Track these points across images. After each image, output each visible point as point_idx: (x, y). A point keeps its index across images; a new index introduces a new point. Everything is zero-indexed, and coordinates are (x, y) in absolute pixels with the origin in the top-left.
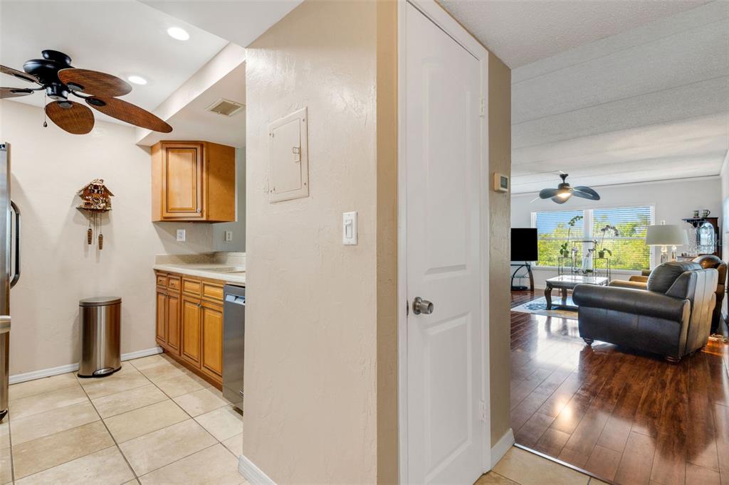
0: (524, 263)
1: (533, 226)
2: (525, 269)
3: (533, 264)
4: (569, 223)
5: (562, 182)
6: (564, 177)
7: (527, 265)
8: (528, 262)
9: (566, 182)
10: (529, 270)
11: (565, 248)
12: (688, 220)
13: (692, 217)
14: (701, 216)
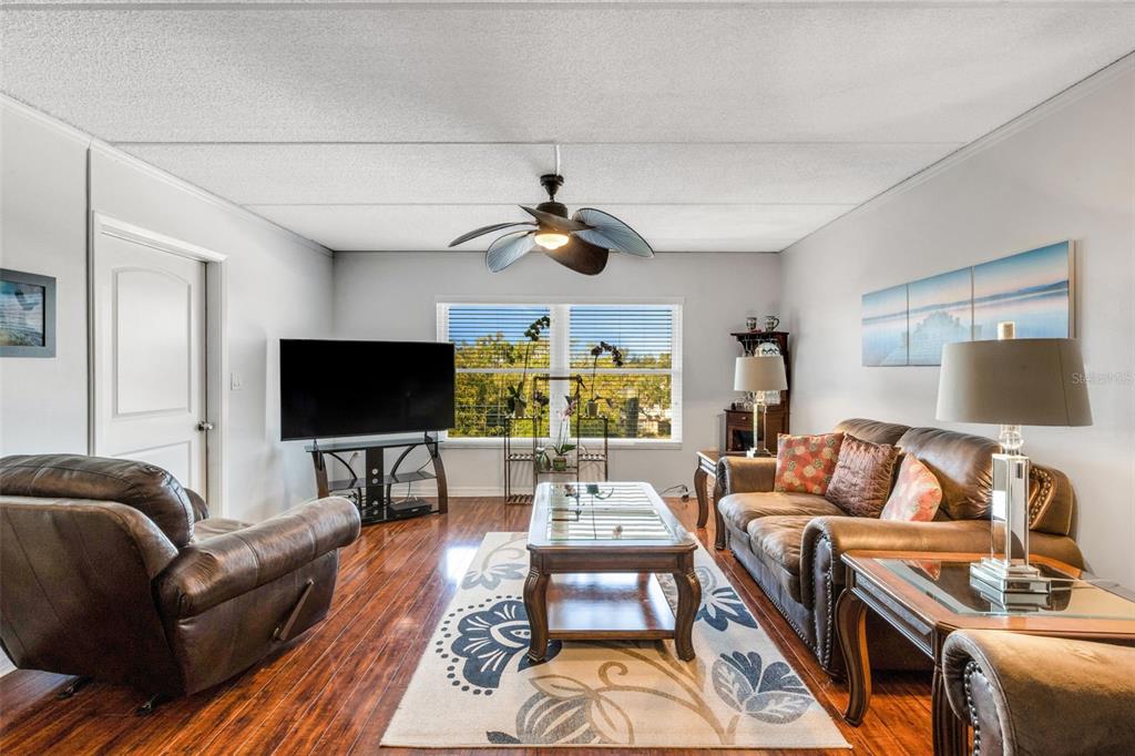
0: (420, 435)
1: (442, 338)
2: (423, 450)
3: (443, 436)
4: (528, 334)
5: (547, 199)
6: (552, 182)
7: (428, 441)
8: (430, 434)
9: (557, 199)
10: (435, 455)
11: (517, 396)
12: (741, 337)
13: (747, 330)
14: (762, 327)
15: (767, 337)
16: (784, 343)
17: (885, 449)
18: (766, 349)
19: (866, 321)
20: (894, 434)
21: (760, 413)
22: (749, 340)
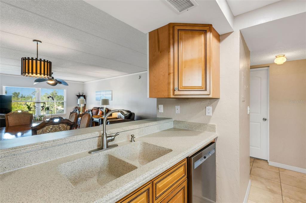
1: (4, 94)
11: (30, 106)
12: (77, 96)
13: (78, 95)
14: (81, 94)
15: (82, 96)
16: (85, 97)
17: (97, 110)
18: (82, 98)
19: (96, 95)
20: (99, 108)
21: (82, 107)
22: (79, 96)
